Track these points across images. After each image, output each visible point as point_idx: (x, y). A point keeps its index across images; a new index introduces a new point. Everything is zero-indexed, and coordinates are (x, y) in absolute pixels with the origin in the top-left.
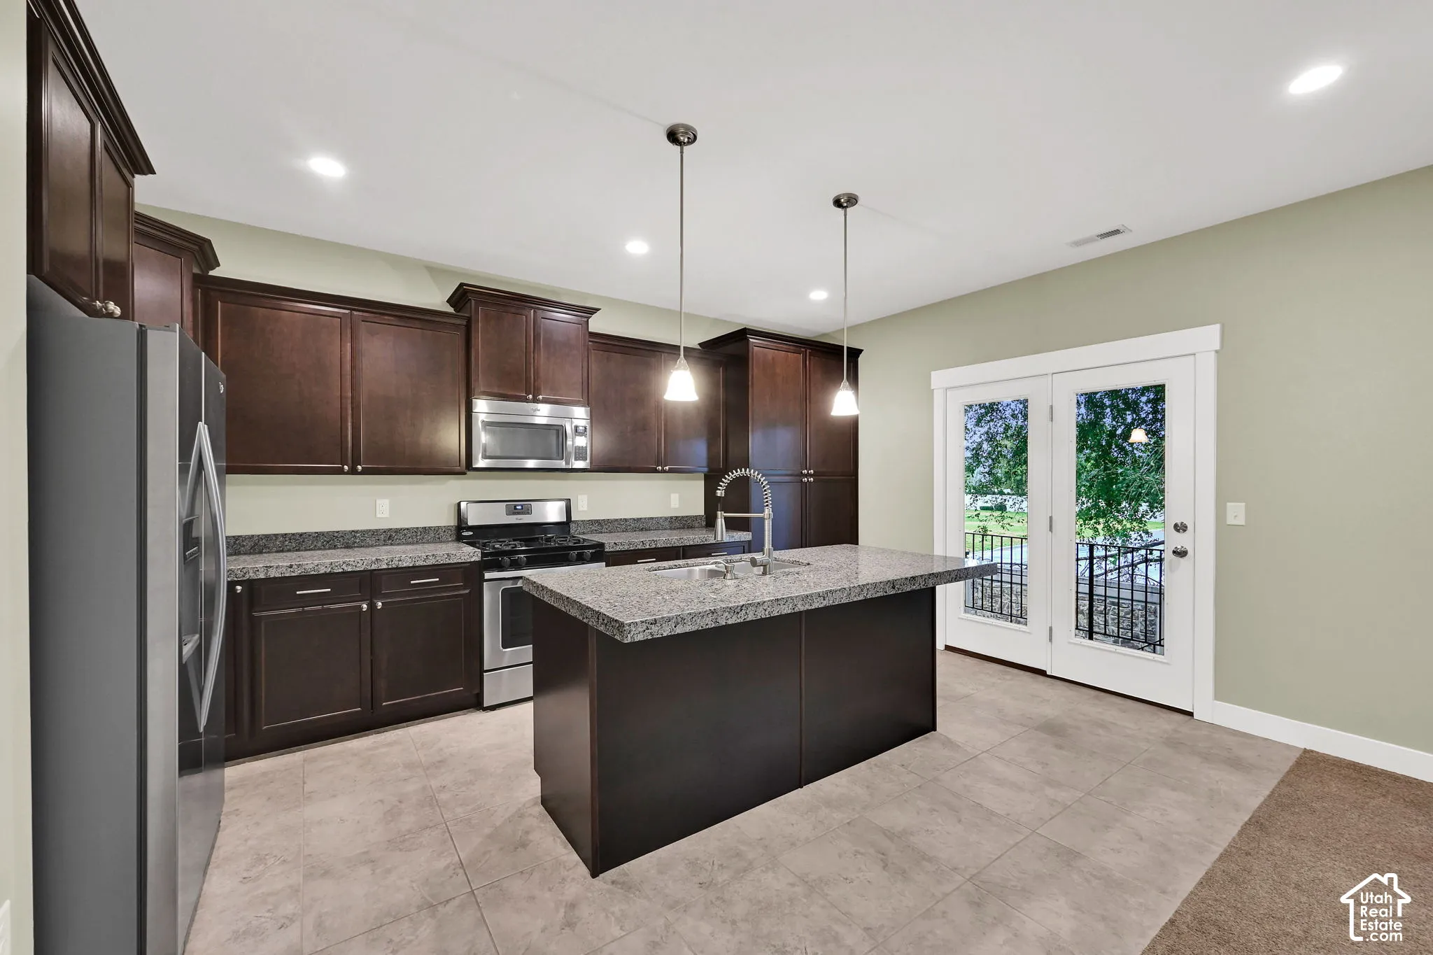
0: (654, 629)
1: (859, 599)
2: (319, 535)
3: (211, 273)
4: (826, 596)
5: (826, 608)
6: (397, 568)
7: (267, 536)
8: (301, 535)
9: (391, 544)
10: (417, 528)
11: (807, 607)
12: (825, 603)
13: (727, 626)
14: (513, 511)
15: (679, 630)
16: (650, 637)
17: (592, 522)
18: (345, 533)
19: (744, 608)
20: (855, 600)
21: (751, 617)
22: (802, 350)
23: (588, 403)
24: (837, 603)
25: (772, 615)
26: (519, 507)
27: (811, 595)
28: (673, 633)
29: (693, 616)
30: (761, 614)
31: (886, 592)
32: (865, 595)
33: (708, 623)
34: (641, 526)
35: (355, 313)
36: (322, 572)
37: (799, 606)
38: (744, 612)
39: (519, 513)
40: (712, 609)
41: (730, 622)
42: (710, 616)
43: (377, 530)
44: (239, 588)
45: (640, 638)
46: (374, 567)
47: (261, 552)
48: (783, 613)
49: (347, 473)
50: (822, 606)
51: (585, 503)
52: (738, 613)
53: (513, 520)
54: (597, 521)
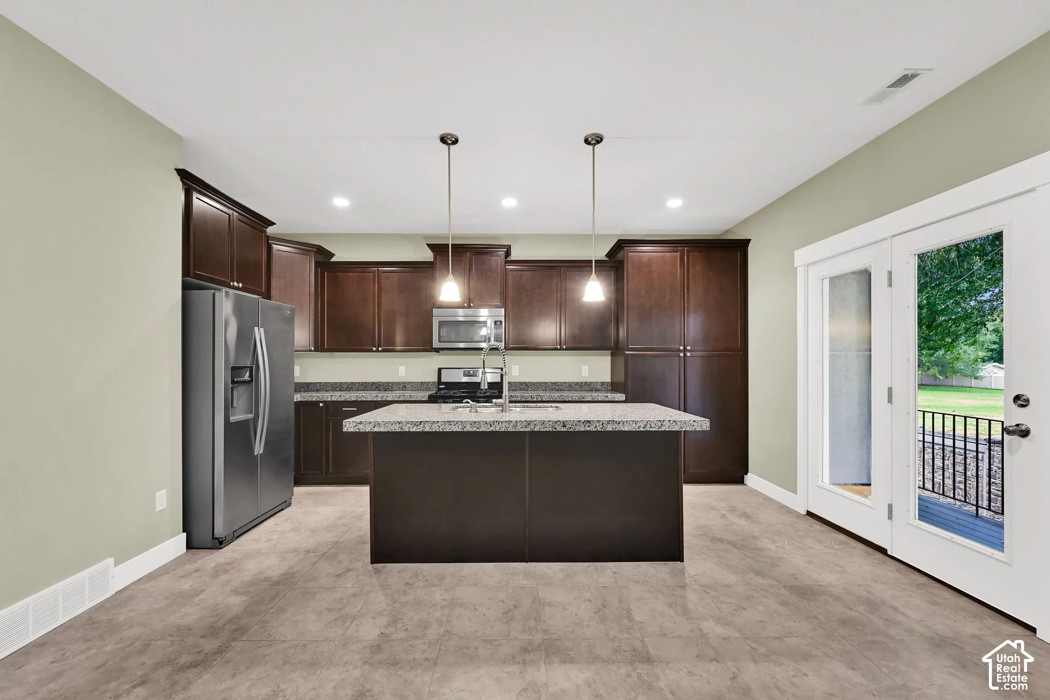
0: (361, 426)
1: (525, 430)
2: (373, 383)
3: (331, 260)
4: (492, 424)
5: (492, 432)
6: (386, 401)
7: (352, 383)
8: (366, 383)
9: (406, 390)
10: (418, 382)
11: (474, 429)
12: (491, 429)
13: (409, 432)
14: (467, 374)
15: (376, 429)
16: (358, 431)
17: (521, 383)
18: (384, 383)
19: (422, 423)
20: (522, 430)
21: (427, 429)
22: (680, 248)
23: (505, 306)
24: (503, 430)
25: (444, 430)
26: (472, 372)
27: (479, 422)
28: (372, 431)
29: (386, 423)
30: (435, 428)
31: (555, 429)
32: (532, 428)
33: (397, 428)
34: (557, 388)
35: (379, 269)
36: (353, 400)
37: (468, 428)
38: (422, 425)
39: (471, 376)
40: (399, 421)
41: (411, 430)
42: (397, 424)
43: (399, 383)
44: (321, 404)
45: (351, 430)
46: (375, 399)
47: (350, 391)
48: (454, 430)
49: (375, 351)
50: (489, 430)
51: (517, 371)
52: (418, 425)
53: (465, 379)
54: (525, 383)
